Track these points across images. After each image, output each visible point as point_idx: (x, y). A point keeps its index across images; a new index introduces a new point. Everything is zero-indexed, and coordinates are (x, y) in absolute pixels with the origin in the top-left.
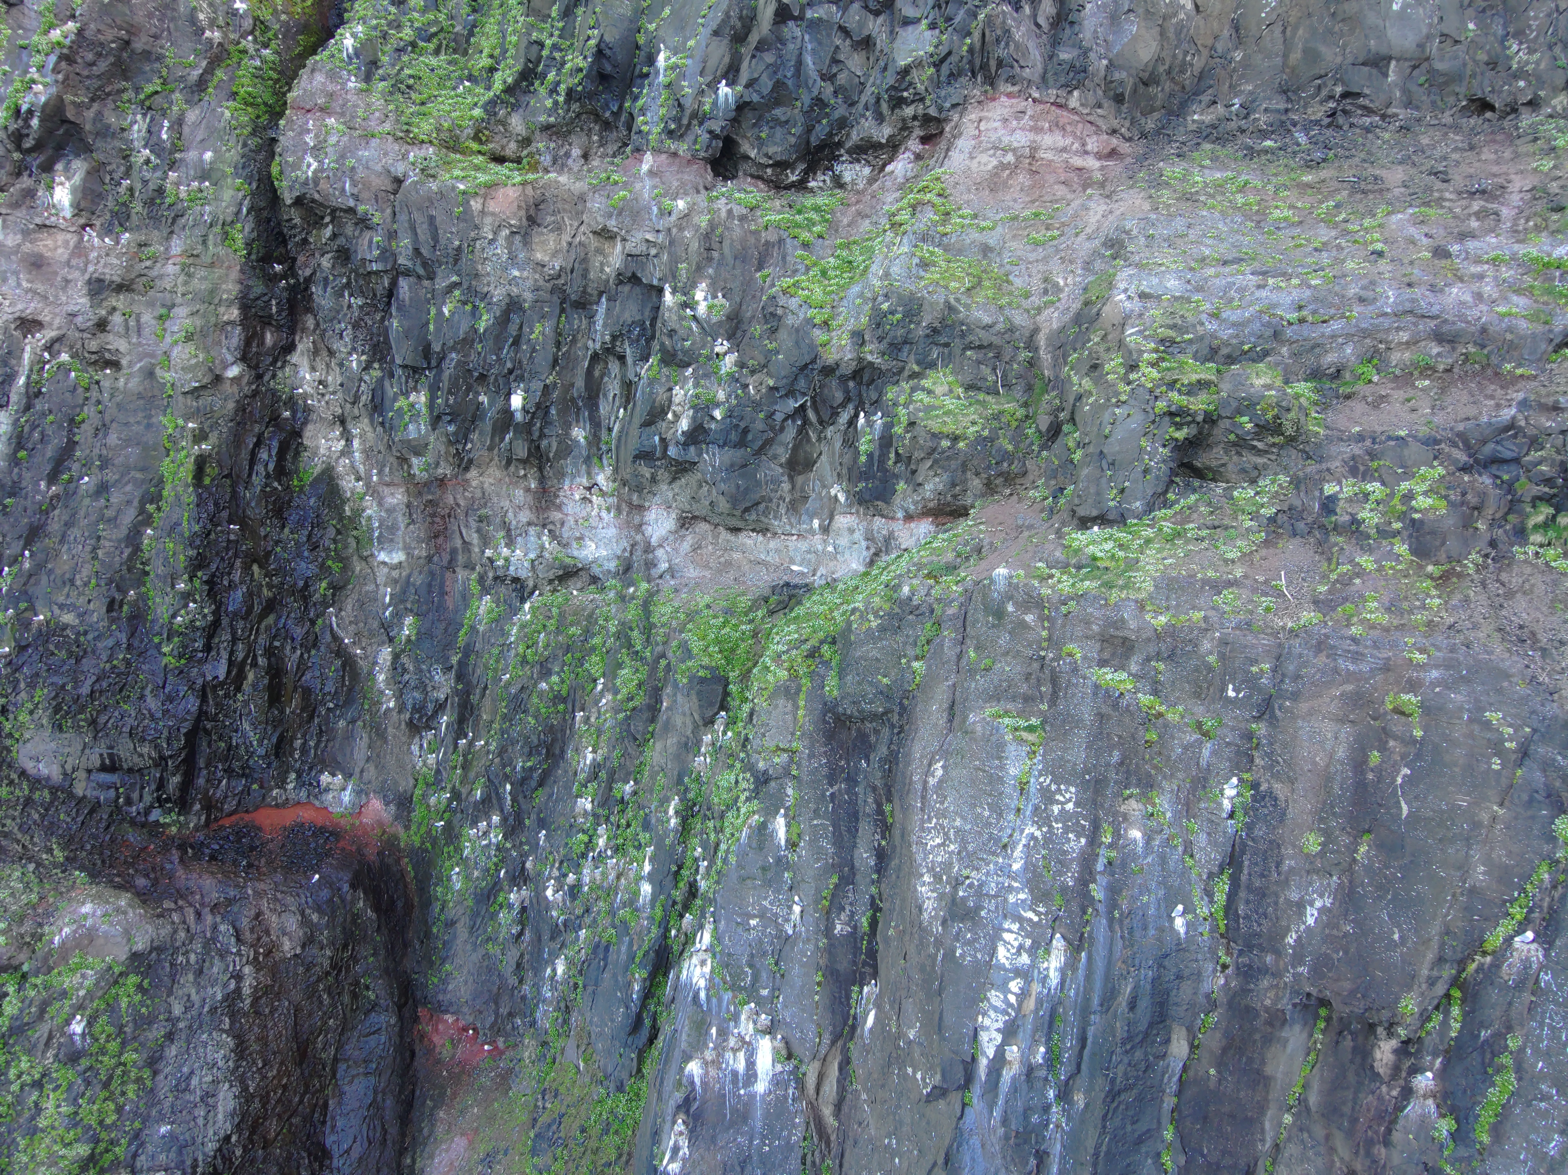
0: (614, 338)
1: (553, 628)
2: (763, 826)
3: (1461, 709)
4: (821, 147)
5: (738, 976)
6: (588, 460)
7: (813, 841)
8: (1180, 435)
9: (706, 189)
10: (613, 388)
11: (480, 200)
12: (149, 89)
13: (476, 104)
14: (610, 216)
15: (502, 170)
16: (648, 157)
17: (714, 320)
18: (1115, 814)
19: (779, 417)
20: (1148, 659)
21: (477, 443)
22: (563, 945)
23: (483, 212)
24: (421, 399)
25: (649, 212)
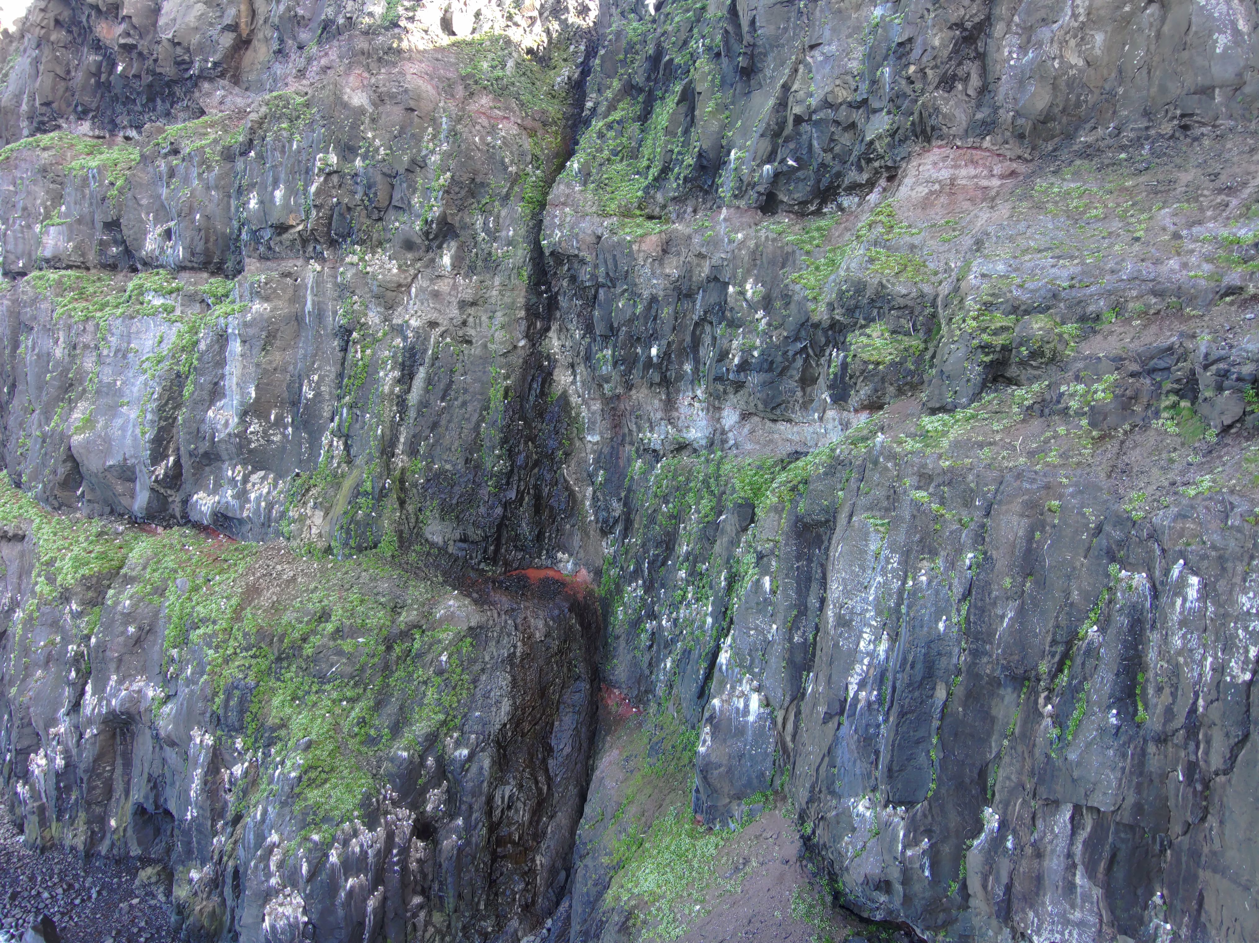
0: (705, 313)
1: (671, 477)
2: (758, 581)
3: (1074, 507)
4: (828, 189)
5: (743, 660)
6: (692, 382)
7: (785, 590)
8: (987, 359)
9: (756, 225)
10: (707, 340)
11: (638, 244)
12: (483, 202)
13: (639, 189)
14: (703, 246)
15: (649, 224)
16: (724, 210)
17: (755, 299)
18: (915, 568)
19: (790, 353)
20: (939, 485)
21: (635, 374)
22: (670, 652)
23: (639, 251)
24: (608, 352)
25: (723, 242)
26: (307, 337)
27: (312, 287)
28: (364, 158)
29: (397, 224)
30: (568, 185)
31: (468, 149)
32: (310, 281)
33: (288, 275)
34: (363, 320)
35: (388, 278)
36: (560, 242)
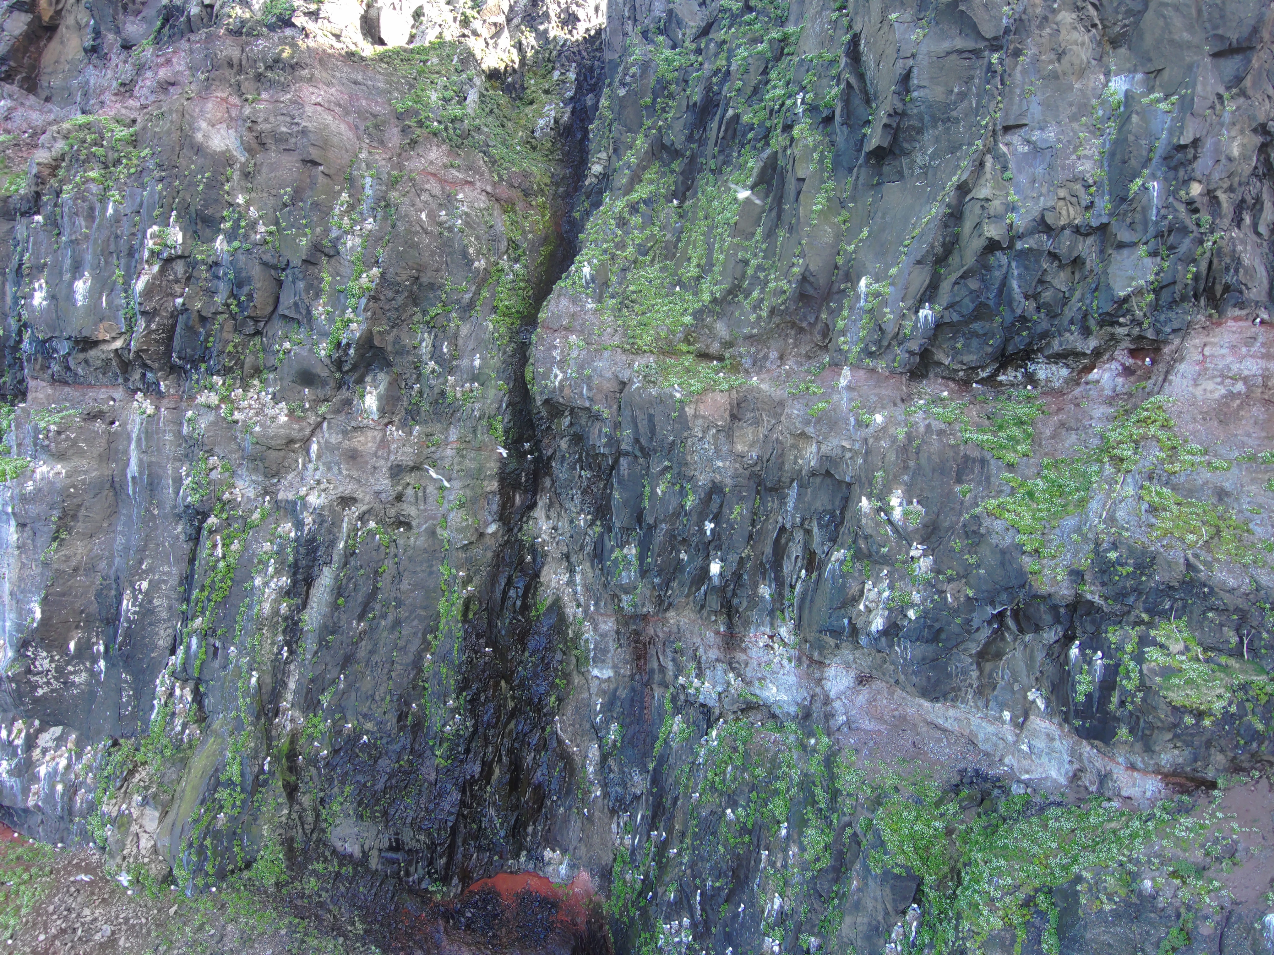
0: (804, 518)
1: (739, 763)
4: (1018, 351)
6: (771, 613)
9: (903, 400)
10: (796, 551)
11: (693, 406)
13: (686, 310)
14: (808, 423)
15: (708, 369)
16: (846, 371)
17: (910, 525)
19: (975, 622)
21: (677, 591)
23: (696, 416)
24: (632, 551)
25: (847, 423)
26: (130, 517)
27: (139, 440)
28: (231, 236)
29: (287, 345)
30: (574, 300)
31: (408, 232)
32: (135, 428)
33: (98, 415)
34: (227, 496)
35: (271, 432)
36: (561, 388)
